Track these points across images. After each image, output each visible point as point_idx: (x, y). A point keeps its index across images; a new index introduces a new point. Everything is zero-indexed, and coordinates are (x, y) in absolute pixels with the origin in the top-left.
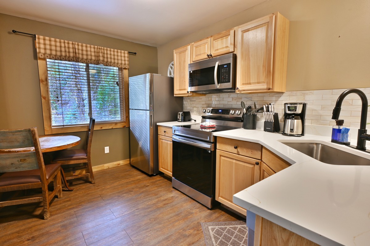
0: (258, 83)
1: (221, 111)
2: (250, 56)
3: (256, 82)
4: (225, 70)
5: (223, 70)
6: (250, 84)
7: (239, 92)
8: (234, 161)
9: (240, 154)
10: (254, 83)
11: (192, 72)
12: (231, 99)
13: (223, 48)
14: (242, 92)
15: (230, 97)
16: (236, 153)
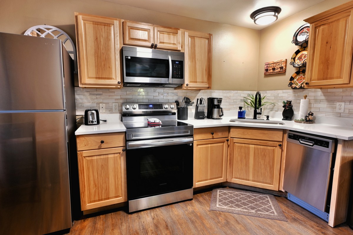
0: (202, 82)
1: (151, 106)
2: (196, 60)
3: (201, 81)
4: (177, 66)
5: (175, 66)
6: (196, 82)
7: (185, 88)
8: (209, 145)
9: (214, 138)
10: (200, 82)
11: (129, 58)
12: (157, 94)
13: (170, 43)
14: (189, 88)
15: (156, 91)
16: (212, 138)
